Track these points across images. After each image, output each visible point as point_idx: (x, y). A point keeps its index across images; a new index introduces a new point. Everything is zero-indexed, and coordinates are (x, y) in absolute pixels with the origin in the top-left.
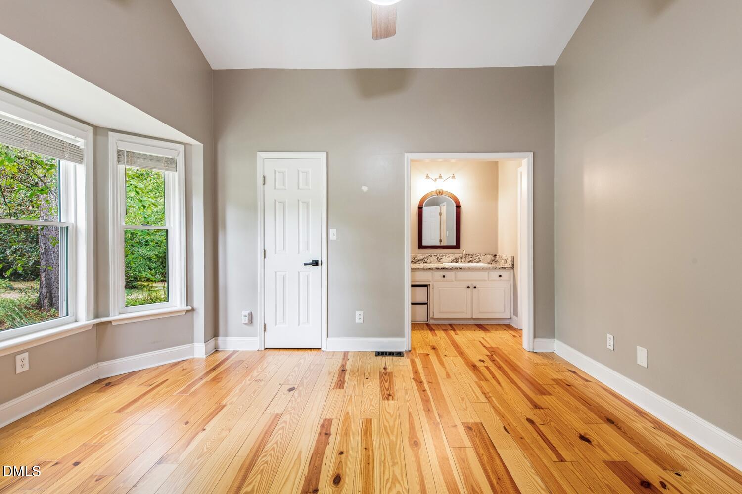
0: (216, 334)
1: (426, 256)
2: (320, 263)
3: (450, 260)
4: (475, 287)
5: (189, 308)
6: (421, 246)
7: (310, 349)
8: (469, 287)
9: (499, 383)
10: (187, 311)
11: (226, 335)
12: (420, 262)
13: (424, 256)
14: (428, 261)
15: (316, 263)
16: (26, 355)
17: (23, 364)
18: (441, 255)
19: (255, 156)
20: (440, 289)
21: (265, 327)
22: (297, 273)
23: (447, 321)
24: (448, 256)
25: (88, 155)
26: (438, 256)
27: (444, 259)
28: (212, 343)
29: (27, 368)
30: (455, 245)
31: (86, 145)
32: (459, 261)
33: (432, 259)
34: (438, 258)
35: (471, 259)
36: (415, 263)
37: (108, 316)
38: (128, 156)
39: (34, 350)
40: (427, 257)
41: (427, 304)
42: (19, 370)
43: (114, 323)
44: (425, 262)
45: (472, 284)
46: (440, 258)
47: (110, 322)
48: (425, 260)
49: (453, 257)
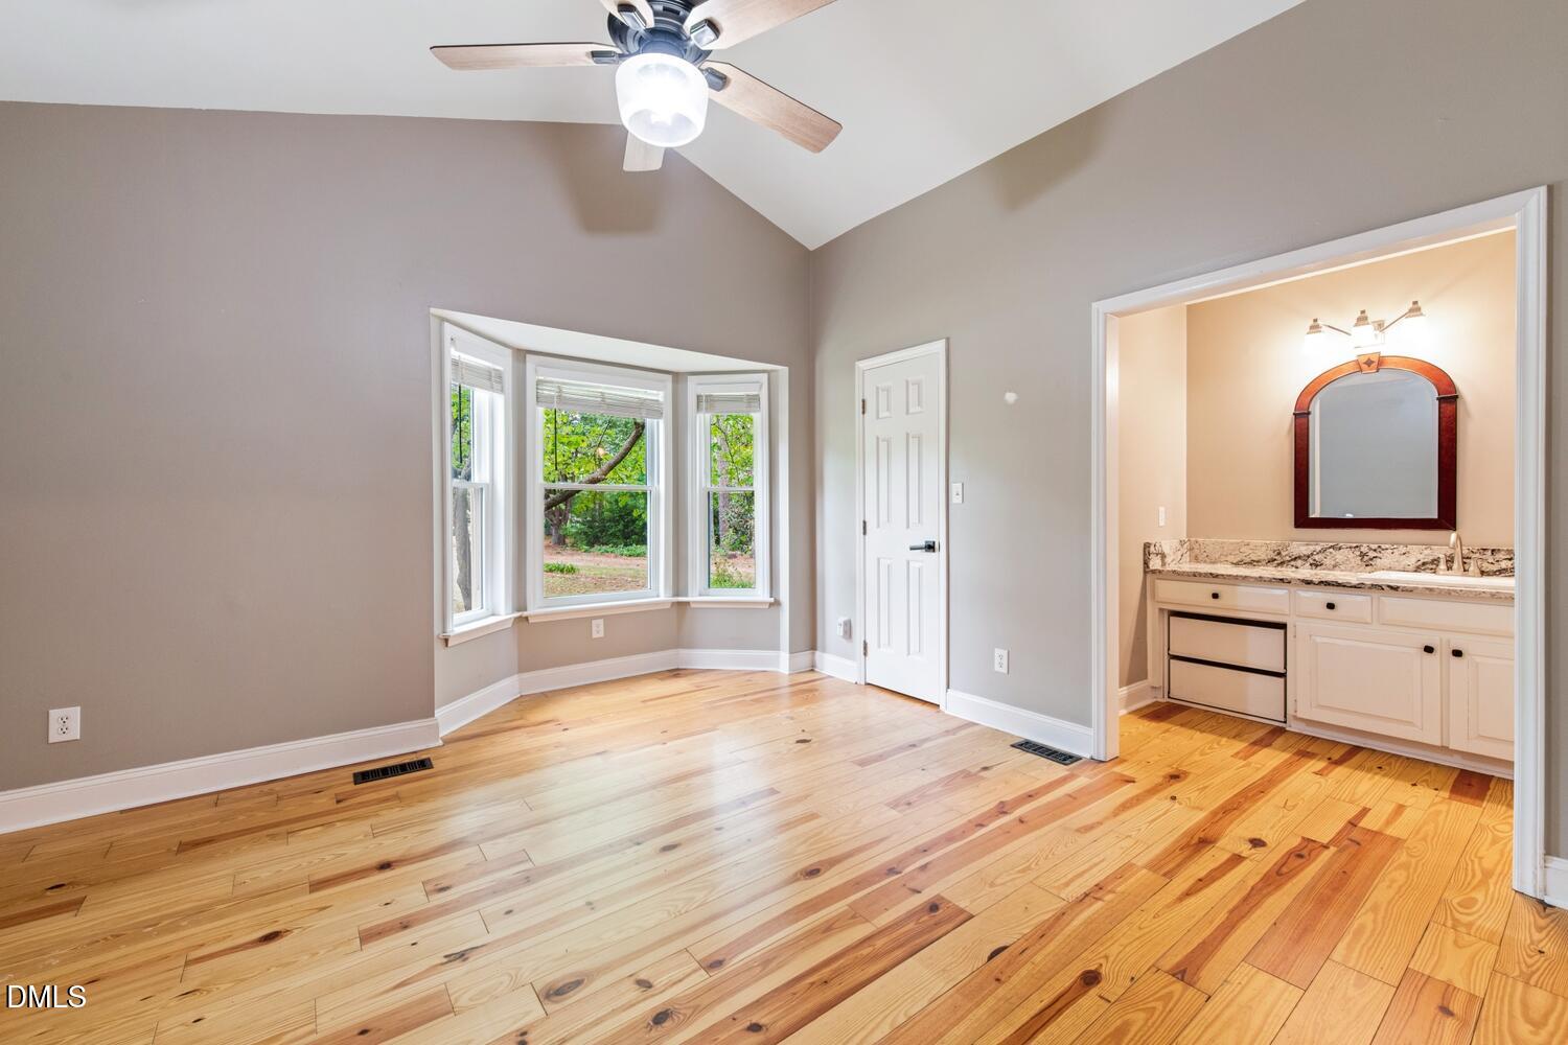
0: (813, 647)
1: (1318, 548)
2: (937, 546)
3: (1412, 561)
4: (1457, 653)
5: (772, 600)
6: (1303, 519)
7: (926, 702)
8: (1429, 649)
9: (1188, 894)
10: (771, 604)
11: (824, 651)
12: (1299, 563)
13: (1312, 548)
14: (1328, 562)
15: (930, 547)
16: (601, 621)
17: (598, 630)
18: (1374, 546)
19: (852, 368)
20: (1318, 640)
21: (865, 648)
22: (906, 563)
23: (1350, 737)
24: (1404, 550)
25: (668, 410)
26: (1364, 549)
27: (1387, 559)
28: (804, 658)
29: (601, 635)
30: (1436, 517)
31: (665, 397)
32: (1443, 566)
33: (1339, 556)
34: (1363, 555)
35: (1504, 564)
36: (1282, 563)
37: (686, 595)
38: (707, 401)
39: (611, 619)
40: (1324, 550)
41: (1283, 675)
42: (595, 635)
43: (693, 606)
44: (1316, 565)
45: (1449, 641)
46: (1372, 554)
47: (688, 603)
48: (1316, 557)
49: (1418, 554)
